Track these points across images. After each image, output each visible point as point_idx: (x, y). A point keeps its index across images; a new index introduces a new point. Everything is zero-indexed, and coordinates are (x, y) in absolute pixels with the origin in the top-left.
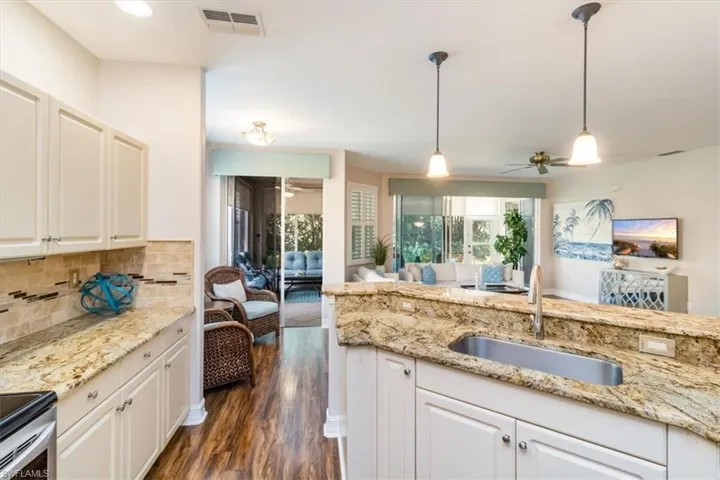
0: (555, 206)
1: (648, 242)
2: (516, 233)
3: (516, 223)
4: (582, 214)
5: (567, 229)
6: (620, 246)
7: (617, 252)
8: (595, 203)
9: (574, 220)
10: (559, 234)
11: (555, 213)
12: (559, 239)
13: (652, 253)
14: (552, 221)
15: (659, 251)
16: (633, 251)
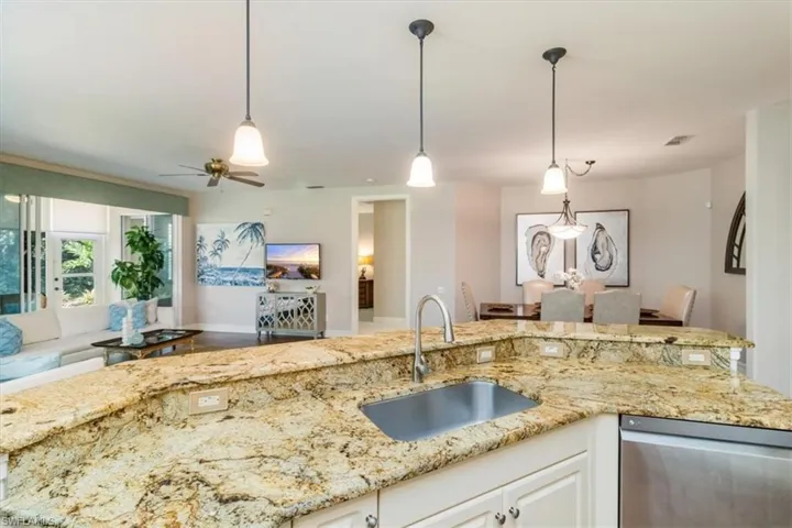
0: (198, 226)
1: (295, 265)
2: (147, 258)
3: (146, 245)
4: (232, 236)
5: (215, 253)
6: (273, 270)
7: (268, 276)
8: (247, 226)
9: (223, 243)
10: (205, 259)
11: (199, 234)
12: (204, 264)
13: (300, 275)
14: (194, 244)
15: (306, 273)
16: (283, 274)
